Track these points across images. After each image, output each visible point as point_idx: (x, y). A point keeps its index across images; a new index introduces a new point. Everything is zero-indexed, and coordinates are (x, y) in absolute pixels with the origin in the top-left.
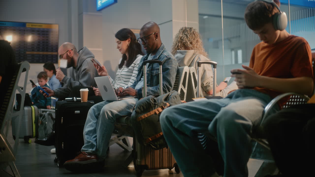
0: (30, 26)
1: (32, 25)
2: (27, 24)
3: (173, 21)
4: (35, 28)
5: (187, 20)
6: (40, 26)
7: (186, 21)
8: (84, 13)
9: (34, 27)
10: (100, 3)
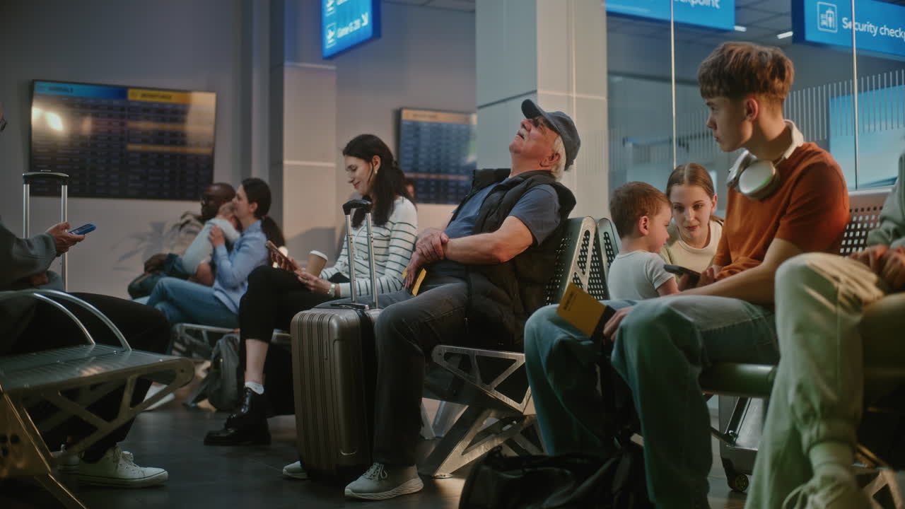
0: (138, 98)
1: (144, 95)
2: (130, 91)
3: (539, 92)
4: (151, 103)
5: (577, 91)
6: (163, 97)
7: (574, 95)
8: (287, 63)
9: (149, 99)
10: (333, 38)
